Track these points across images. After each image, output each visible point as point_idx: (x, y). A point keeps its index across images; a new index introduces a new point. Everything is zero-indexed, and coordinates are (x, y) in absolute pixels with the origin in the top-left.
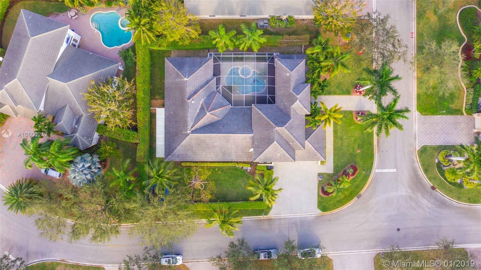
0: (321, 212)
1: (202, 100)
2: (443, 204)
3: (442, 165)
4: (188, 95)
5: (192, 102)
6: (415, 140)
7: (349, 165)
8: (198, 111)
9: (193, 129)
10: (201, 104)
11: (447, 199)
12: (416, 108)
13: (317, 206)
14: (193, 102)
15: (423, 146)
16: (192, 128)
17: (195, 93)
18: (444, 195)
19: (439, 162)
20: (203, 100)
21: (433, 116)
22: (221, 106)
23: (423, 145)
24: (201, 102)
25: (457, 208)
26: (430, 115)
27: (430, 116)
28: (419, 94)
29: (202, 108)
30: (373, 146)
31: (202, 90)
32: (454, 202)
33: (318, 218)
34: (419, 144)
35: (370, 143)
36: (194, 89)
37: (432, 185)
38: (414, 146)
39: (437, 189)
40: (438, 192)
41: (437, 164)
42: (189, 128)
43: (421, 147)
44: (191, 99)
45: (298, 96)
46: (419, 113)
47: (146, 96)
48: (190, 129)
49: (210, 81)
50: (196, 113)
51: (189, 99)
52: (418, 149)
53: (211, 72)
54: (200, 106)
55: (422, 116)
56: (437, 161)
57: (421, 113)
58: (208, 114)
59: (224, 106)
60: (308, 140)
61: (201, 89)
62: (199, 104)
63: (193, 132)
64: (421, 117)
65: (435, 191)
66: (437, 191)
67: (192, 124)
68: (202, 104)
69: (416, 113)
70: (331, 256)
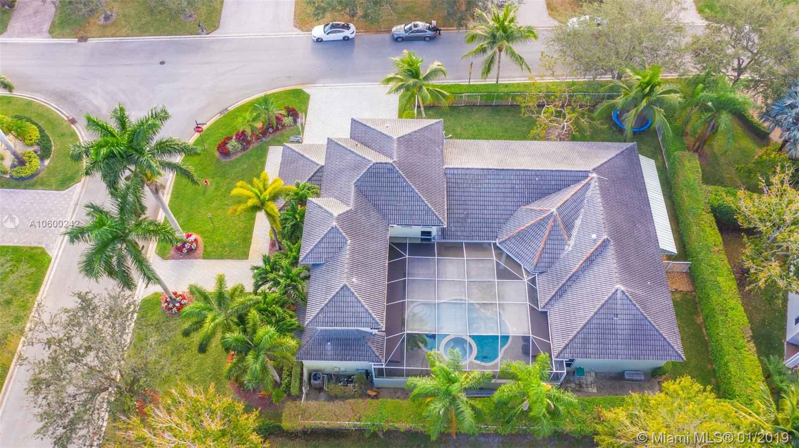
0: (305, 90)
1: (570, 249)
2: (63, 97)
3: (39, 153)
4: (611, 251)
5: (597, 237)
6: (77, 202)
7: (233, 158)
8: (578, 223)
9: (584, 182)
10: (573, 238)
11: (52, 104)
12: (51, 264)
13: (311, 97)
14: (594, 236)
15: (64, 190)
16: (588, 184)
17: (590, 261)
18: (55, 110)
19: (42, 158)
20: (568, 249)
21: (19, 245)
22: (521, 237)
23: (63, 192)
24: (572, 242)
25: (38, 91)
26: (24, 247)
27: (25, 245)
28: (34, 293)
29: (569, 227)
30: (173, 191)
31: (574, 271)
32: (39, 99)
33: (312, 82)
34: (73, 195)
35: (177, 198)
36: (595, 268)
37: (72, 126)
38: (84, 190)
39: (66, 119)
40: (65, 115)
41: (48, 156)
42: (594, 184)
43: (69, 189)
44: (599, 243)
45: (334, 224)
46: (49, 253)
47: (712, 278)
48: (593, 181)
49: (554, 296)
50: (581, 217)
51: (605, 244)
52: (78, 184)
53: (554, 319)
54: (575, 232)
55: (43, 246)
56: (47, 162)
57: (44, 253)
58: (554, 210)
59: (514, 237)
60: (318, 167)
61: (577, 271)
62: (578, 237)
63: (585, 175)
64: (46, 245)
65: (71, 118)
66: (67, 117)
67: (589, 193)
68: (570, 236)
69: (55, 255)
70: (294, 31)
